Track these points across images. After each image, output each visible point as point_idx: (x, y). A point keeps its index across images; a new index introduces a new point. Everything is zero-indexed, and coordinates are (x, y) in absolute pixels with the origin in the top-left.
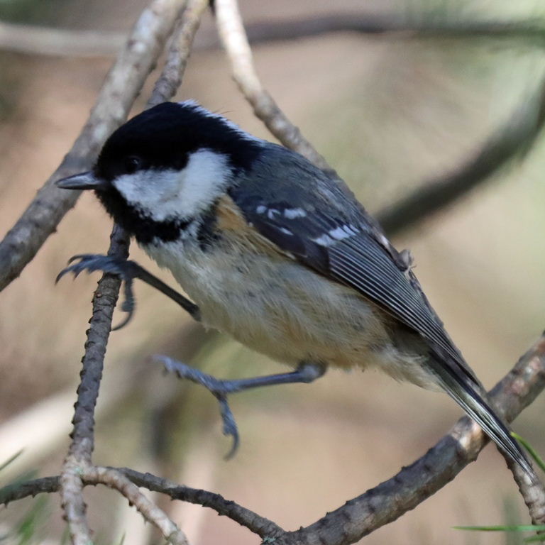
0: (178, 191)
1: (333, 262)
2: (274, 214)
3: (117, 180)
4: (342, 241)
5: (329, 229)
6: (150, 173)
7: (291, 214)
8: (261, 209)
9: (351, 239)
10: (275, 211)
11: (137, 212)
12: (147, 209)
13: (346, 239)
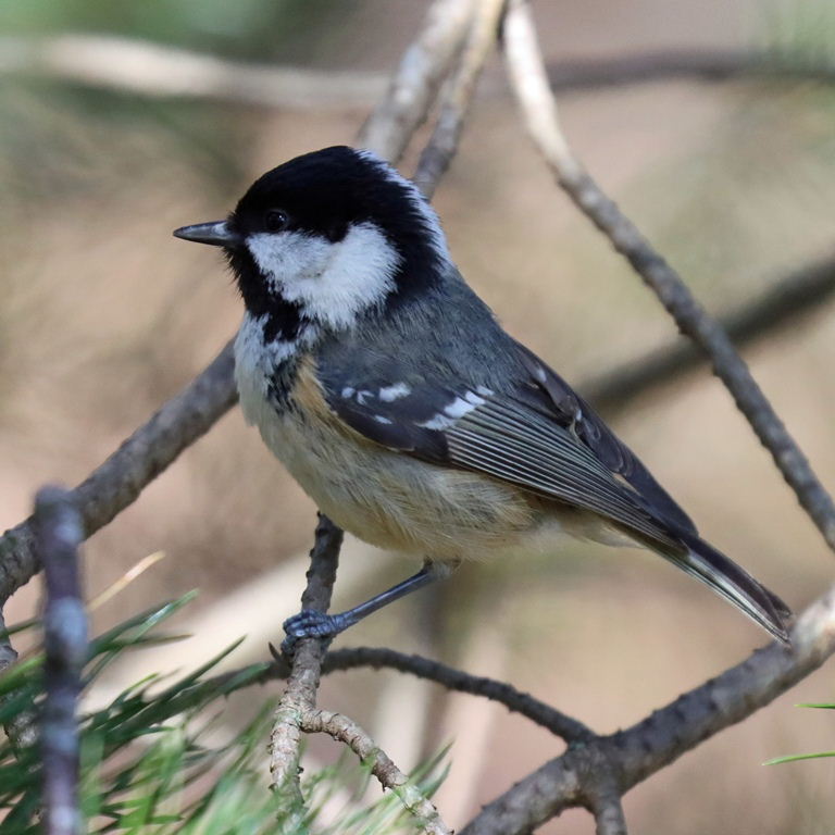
0: (324, 270)
1: (453, 447)
2: (365, 397)
3: (252, 238)
4: (464, 418)
5: (444, 404)
6: (295, 237)
7: (390, 394)
8: (347, 392)
9: (476, 412)
10: (367, 393)
11: (267, 283)
12: (280, 283)
13: (471, 413)
